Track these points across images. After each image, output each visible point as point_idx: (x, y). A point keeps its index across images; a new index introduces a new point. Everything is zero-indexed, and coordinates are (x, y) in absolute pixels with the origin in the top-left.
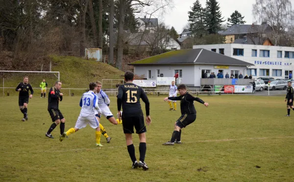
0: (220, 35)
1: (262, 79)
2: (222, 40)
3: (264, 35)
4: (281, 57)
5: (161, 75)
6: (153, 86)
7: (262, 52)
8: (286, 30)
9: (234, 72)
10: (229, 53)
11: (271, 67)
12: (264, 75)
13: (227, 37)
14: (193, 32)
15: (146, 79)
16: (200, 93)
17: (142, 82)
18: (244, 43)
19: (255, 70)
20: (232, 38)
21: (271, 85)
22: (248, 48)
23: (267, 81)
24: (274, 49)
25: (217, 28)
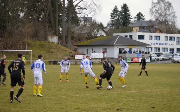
0: (130, 27)
1: (155, 53)
2: (131, 30)
3: (157, 27)
4: (167, 40)
5: (94, 52)
7: (155, 38)
8: (170, 24)
9: (139, 50)
10: (135, 38)
11: (161, 47)
12: (157, 51)
13: (134, 28)
14: (114, 25)
15: (85, 54)
16: (118, 63)
18: (144, 32)
19: (152, 48)
20: (137, 29)
21: (162, 57)
22: (147, 35)
23: (159, 55)
24: (163, 36)
25: (128, 23)
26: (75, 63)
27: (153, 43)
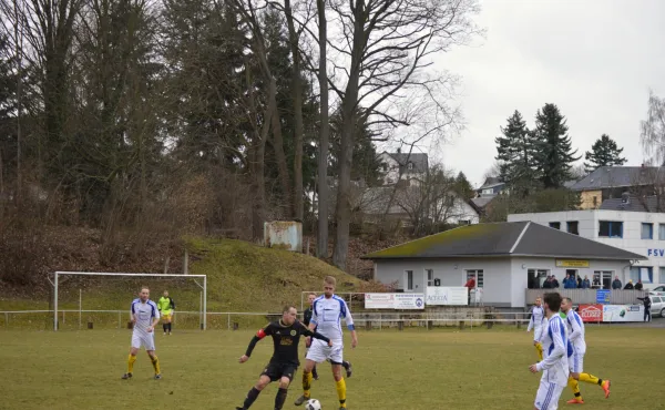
0: (569, 192)
1: (664, 289)
2: (572, 202)
5: (435, 281)
6: (417, 308)
9: (602, 274)
10: (590, 231)
13: (584, 196)
14: (508, 184)
15: (402, 291)
17: (392, 298)
19: (650, 269)
20: (595, 198)
22: (632, 220)
25: (563, 175)
26: (364, 324)
27: (655, 251)
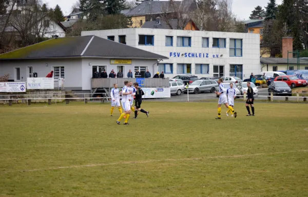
0: (123, 16)
1: (180, 77)
2: (125, 23)
3: (185, 16)
4: (208, 46)
5: (34, 74)
6: (21, 91)
7: (180, 41)
8: (217, 7)
9: (140, 68)
10: (133, 41)
11: (193, 61)
12: (183, 73)
13: (133, 19)
14: (85, 12)
15: (13, 81)
16: (91, 100)
17: (5, 85)
18: (156, 27)
19: (171, 65)
20: (141, 21)
21: (193, 86)
22: (160, 34)
23: (187, 81)
24: (197, 36)
25: (120, 6)
